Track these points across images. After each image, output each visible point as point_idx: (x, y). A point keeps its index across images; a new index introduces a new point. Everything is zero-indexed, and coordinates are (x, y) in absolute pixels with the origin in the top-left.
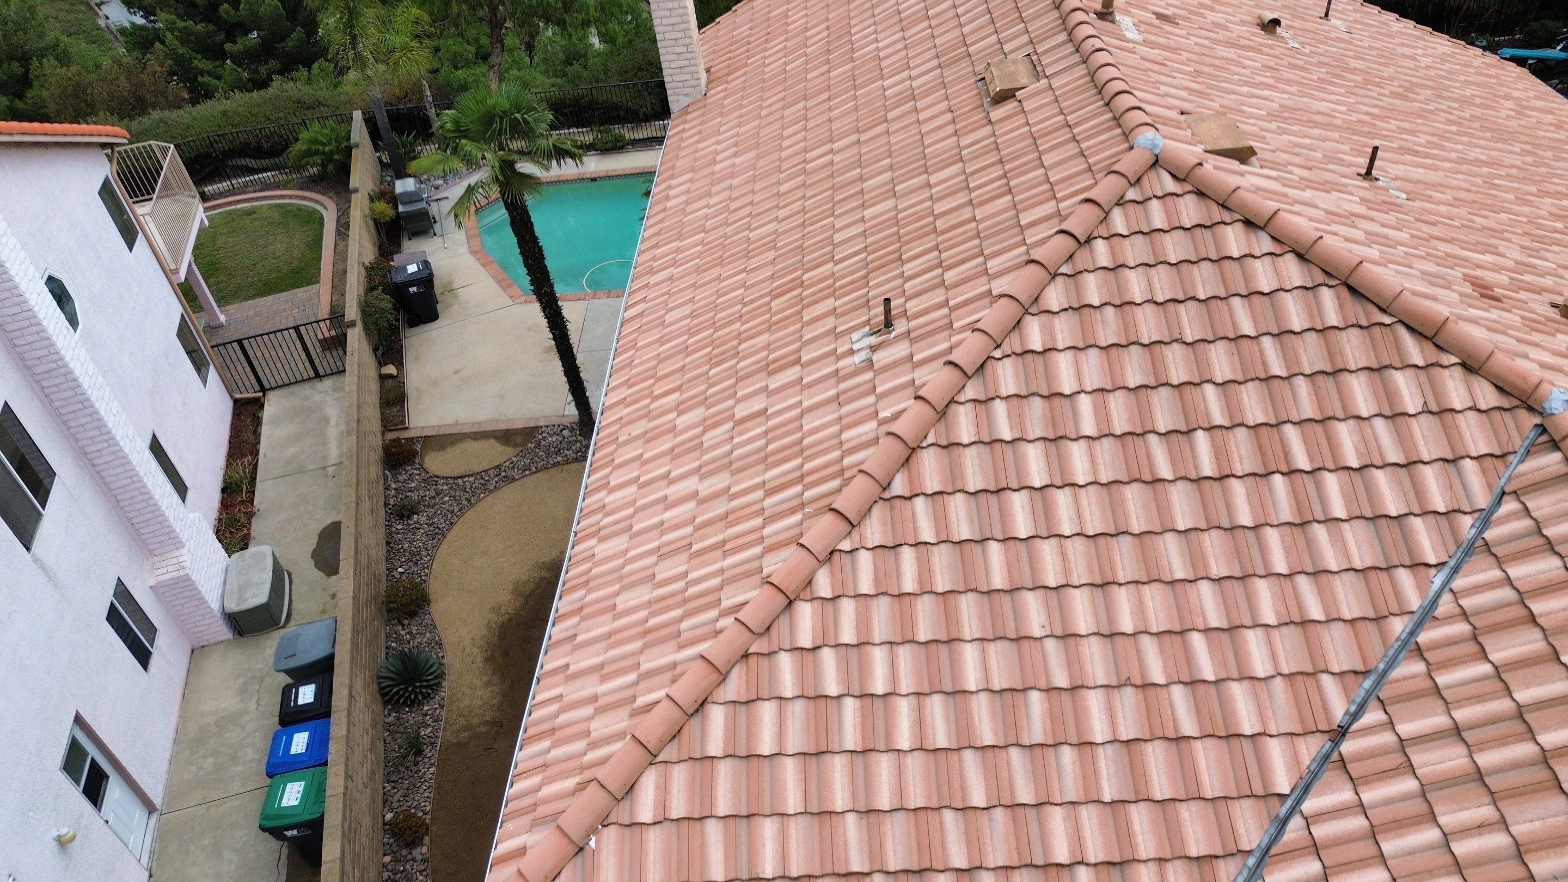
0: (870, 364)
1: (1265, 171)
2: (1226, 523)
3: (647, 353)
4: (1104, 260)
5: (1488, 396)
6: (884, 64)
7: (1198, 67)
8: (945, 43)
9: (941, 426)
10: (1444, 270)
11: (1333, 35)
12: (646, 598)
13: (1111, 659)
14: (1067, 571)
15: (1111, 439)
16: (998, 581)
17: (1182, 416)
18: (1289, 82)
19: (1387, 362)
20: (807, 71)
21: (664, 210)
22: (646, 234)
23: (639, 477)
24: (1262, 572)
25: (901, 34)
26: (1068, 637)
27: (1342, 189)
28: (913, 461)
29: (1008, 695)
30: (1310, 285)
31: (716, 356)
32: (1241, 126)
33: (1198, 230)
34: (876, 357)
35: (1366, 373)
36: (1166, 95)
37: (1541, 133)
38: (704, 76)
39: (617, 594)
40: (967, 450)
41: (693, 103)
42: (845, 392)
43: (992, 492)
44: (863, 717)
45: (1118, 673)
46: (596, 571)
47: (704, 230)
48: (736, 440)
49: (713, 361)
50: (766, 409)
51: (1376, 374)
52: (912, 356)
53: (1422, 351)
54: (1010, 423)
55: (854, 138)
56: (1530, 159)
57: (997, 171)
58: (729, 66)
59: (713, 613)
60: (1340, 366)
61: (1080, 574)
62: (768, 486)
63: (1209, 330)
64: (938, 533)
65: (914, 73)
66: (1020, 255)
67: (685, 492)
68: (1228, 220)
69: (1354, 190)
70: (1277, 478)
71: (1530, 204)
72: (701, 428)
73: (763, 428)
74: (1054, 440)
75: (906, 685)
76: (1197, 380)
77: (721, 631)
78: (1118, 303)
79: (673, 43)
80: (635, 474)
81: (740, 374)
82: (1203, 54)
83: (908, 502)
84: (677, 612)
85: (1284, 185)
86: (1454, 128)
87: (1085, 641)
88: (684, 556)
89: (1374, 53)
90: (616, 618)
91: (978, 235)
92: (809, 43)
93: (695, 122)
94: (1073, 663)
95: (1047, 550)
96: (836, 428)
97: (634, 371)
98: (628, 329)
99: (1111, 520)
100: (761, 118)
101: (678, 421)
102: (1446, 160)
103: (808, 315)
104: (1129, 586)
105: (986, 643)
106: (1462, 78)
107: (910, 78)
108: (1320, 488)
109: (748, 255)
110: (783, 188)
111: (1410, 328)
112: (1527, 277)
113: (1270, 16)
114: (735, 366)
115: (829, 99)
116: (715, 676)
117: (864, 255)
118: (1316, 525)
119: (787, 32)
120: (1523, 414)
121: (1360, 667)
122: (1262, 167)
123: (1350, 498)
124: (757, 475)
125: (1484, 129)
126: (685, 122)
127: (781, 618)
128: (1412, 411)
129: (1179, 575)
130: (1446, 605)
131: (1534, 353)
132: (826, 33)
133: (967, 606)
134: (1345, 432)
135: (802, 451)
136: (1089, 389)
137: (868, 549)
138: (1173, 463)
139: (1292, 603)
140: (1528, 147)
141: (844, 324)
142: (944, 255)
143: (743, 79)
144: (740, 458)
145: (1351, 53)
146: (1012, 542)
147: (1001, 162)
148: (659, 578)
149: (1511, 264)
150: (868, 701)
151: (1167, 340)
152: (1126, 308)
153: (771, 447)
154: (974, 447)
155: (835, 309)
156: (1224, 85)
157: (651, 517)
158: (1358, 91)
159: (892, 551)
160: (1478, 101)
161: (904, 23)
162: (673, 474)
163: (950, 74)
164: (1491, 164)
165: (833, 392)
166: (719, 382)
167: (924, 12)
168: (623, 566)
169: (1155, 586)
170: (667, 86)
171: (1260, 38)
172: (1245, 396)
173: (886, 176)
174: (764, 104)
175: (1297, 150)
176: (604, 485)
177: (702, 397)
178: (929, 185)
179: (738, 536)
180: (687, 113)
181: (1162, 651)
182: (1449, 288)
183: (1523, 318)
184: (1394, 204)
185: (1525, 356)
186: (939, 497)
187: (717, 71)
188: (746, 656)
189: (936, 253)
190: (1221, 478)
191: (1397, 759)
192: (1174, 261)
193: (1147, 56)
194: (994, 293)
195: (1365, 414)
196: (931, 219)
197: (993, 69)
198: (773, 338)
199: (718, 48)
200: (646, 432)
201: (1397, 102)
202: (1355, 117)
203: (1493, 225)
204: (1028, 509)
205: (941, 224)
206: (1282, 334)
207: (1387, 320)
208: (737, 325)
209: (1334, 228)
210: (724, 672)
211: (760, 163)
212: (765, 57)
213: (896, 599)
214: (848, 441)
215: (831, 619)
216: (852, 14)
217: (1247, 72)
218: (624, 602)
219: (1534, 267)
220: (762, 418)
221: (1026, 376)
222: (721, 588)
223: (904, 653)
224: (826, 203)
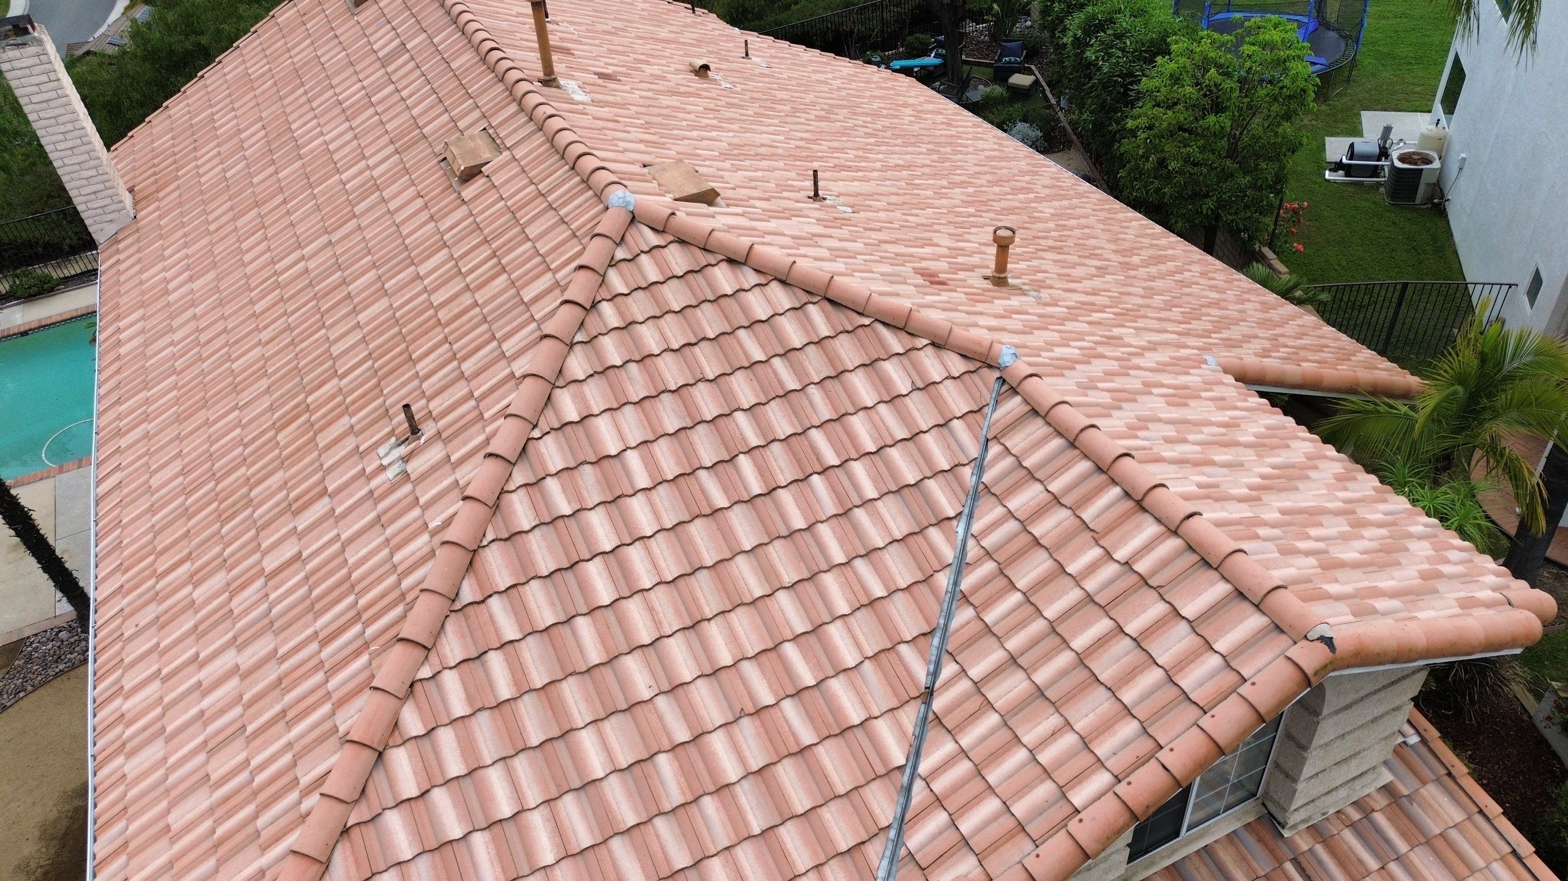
0: (405, 476)
1: (732, 210)
2: (784, 532)
3: (137, 529)
4: (614, 321)
5: (957, 365)
6: (336, 157)
7: (648, 118)
8: (397, 128)
9: (498, 519)
10: (897, 269)
11: (757, 71)
12: (205, 805)
13: (721, 697)
14: (657, 623)
15: (665, 485)
16: (595, 655)
17: (722, 447)
18: (730, 120)
19: (876, 357)
20: (251, 175)
21: (118, 358)
22: (103, 391)
23: (159, 671)
24: (825, 567)
25: (347, 125)
26: (676, 689)
27: (798, 214)
28: (477, 563)
29: (636, 769)
30: (798, 305)
31: (225, 511)
32: (700, 169)
33: (690, 276)
34: (410, 467)
35: (862, 369)
36: (625, 150)
37: (938, 133)
38: (128, 199)
39: (168, 811)
40: (531, 535)
41: (121, 229)
42: (386, 511)
43: (566, 569)
44: (498, 848)
45: (731, 707)
46: (132, 793)
47: (175, 372)
48: (272, 597)
49: (223, 518)
50: (300, 553)
51: (870, 368)
52: (449, 457)
53: (900, 341)
54: (567, 497)
55: (324, 239)
56: (935, 157)
57: (486, 252)
58: (156, 181)
59: (294, 796)
60: (842, 369)
61: (671, 622)
62: (322, 636)
63: (726, 364)
64: (521, 627)
65: (371, 162)
66: (532, 332)
67: (221, 671)
68: (714, 262)
69: (809, 213)
70: (815, 478)
71: (945, 196)
72: (227, 594)
73: (302, 575)
74: (614, 501)
75: (533, 796)
76: (727, 411)
77: (308, 814)
78: (638, 358)
79: (77, 167)
80: (154, 668)
81: (259, 523)
82: (649, 106)
83: (482, 606)
84: (249, 809)
85: (751, 219)
86: (872, 140)
87: (692, 686)
88: (240, 742)
89: (794, 82)
90: (173, 841)
91: (485, 320)
92: (246, 145)
93: (131, 251)
94: (689, 713)
95: (634, 608)
96: (386, 552)
97: (126, 553)
98: (106, 506)
99: (685, 560)
100: (210, 233)
101: (195, 595)
102: (873, 170)
103: (323, 439)
104: (717, 618)
105: (600, 724)
106: (868, 94)
107: (368, 167)
108: (850, 476)
109: (236, 389)
110: (259, 307)
111: (884, 323)
112: (960, 260)
113: (700, 62)
114: (251, 515)
115: (285, 202)
116: (315, 869)
117: (370, 363)
118: (856, 510)
119: (217, 137)
120: (985, 371)
121: (926, 629)
122: (728, 206)
123: (876, 479)
124: (306, 627)
125: (896, 136)
126: (118, 252)
127: (374, 774)
128: (905, 392)
129: (758, 593)
130: (973, 552)
131: (982, 321)
132: (263, 133)
133: (571, 691)
134: (858, 423)
135: (353, 586)
136: (634, 445)
137: (451, 668)
138: (726, 491)
139: (857, 587)
140: (931, 146)
141: (366, 440)
142: (455, 347)
143: (177, 193)
144: (281, 615)
145: (775, 86)
146: (598, 612)
147: (486, 241)
148: (214, 777)
149: (945, 251)
150: (497, 828)
151: (692, 381)
152: (647, 361)
153: (315, 593)
154: (536, 531)
155: (352, 427)
156: (675, 132)
157: (187, 710)
158: (789, 119)
159: (477, 662)
160: (884, 112)
161: (348, 113)
162: (202, 655)
163: (410, 158)
164: (908, 167)
165: (372, 515)
166: (237, 538)
167: (367, 100)
168: (166, 777)
169: (740, 610)
170: (83, 216)
171: (696, 83)
172: (771, 414)
173: (372, 275)
174: (211, 218)
175: (753, 184)
176: (119, 691)
177: (220, 560)
178: (419, 277)
179: (299, 700)
180: (119, 242)
181: (763, 672)
182: (905, 283)
183: (966, 294)
184: (844, 219)
185: (976, 325)
186: (514, 591)
187: (143, 189)
188: (346, 831)
189: (447, 345)
190: (770, 493)
191: (977, 701)
192: (677, 309)
193: (599, 115)
194: (517, 374)
195: (870, 404)
196: (432, 312)
197: (452, 148)
198: (288, 474)
199: (137, 164)
200: (158, 618)
201: (823, 124)
202: (793, 144)
203: (924, 221)
204: (605, 574)
205: (443, 315)
206: (788, 353)
207: (867, 321)
208: (243, 470)
209: (803, 250)
210: (324, 859)
211: (223, 285)
212: (198, 167)
213: (496, 711)
214: (402, 562)
215: (431, 756)
216: (288, 110)
217: (692, 116)
218: (177, 819)
219: (963, 249)
220: (297, 565)
221: (571, 448)
222: (294, 764)
223: (521, 765)
224: (313, 315)
